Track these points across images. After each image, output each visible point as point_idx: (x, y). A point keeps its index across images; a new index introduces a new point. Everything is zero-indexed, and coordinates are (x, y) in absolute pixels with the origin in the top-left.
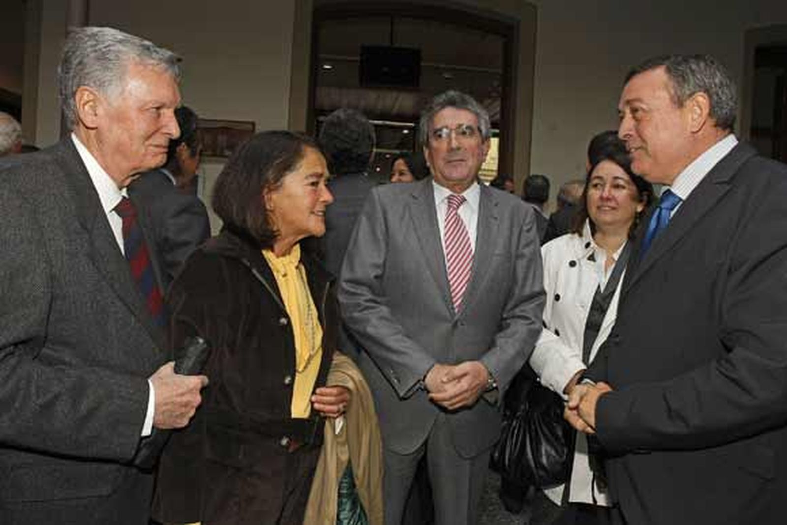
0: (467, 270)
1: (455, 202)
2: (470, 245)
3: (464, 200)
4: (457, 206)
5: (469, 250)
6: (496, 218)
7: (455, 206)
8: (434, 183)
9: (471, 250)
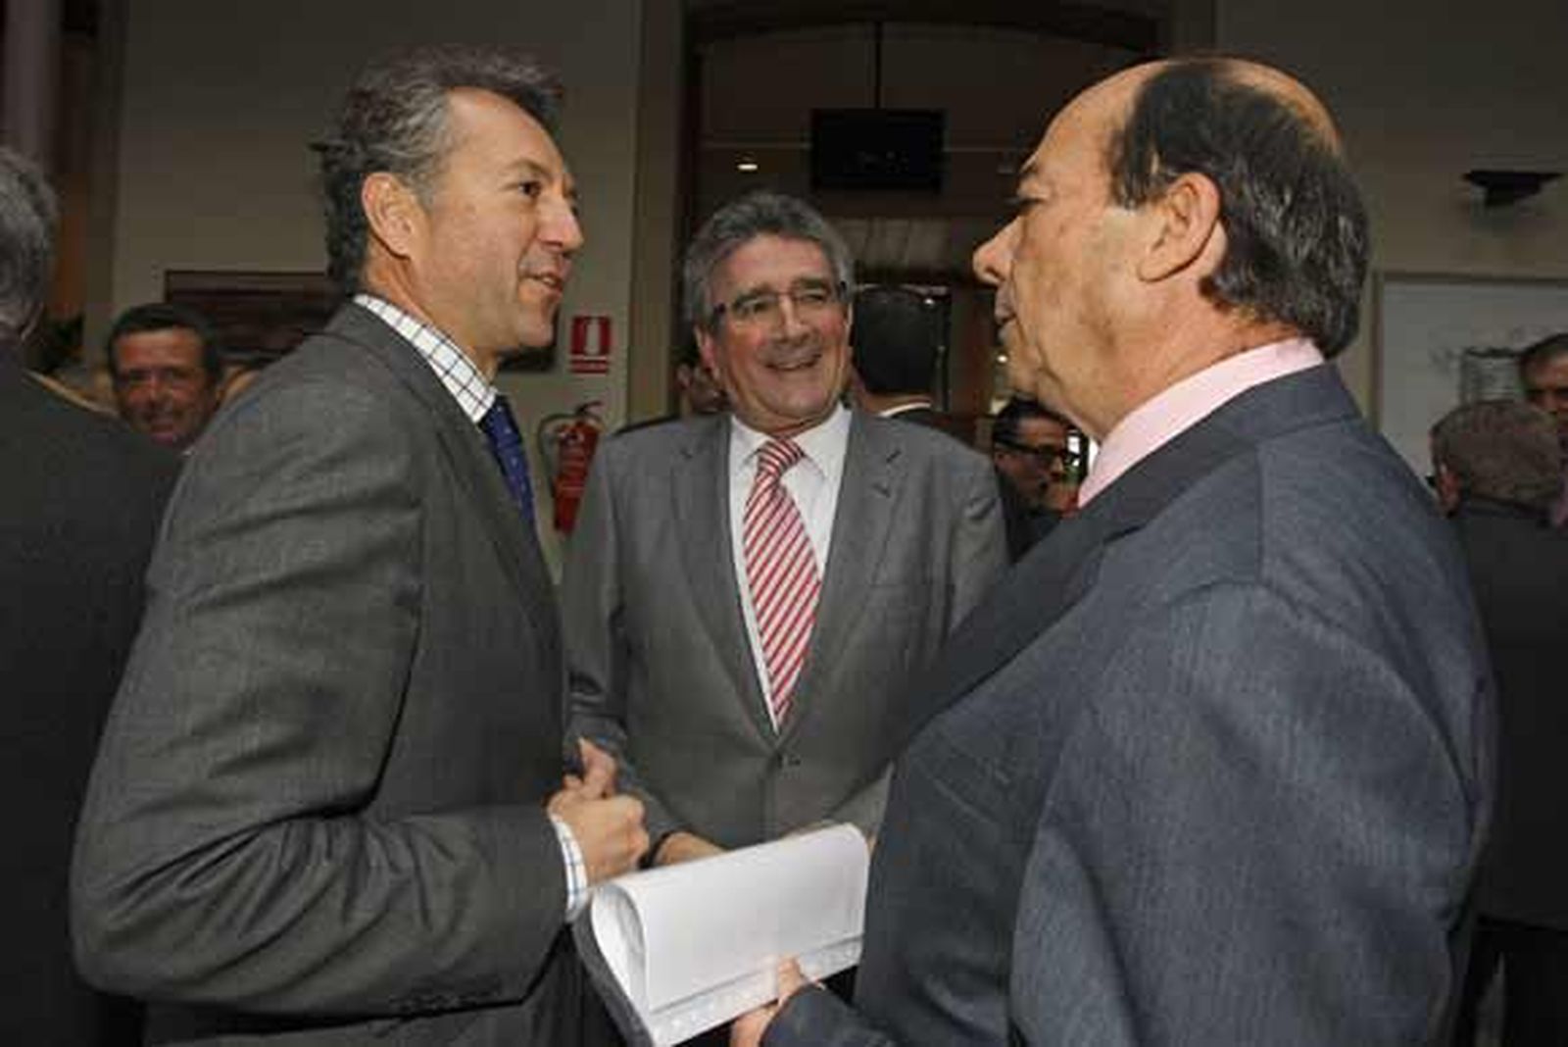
0: (803, 619)
1: (773, 460)
2: (811, 554)
3: (799, 455)
4: (776, 467)
5: (810, 565)
6: (886, 492)
7: (772, 469)
8: (735, 421)
9: (815, 569)
